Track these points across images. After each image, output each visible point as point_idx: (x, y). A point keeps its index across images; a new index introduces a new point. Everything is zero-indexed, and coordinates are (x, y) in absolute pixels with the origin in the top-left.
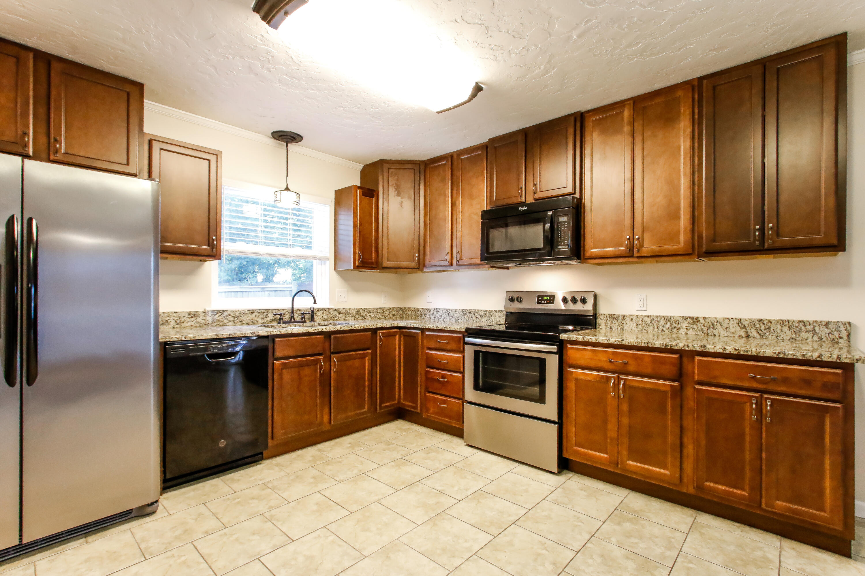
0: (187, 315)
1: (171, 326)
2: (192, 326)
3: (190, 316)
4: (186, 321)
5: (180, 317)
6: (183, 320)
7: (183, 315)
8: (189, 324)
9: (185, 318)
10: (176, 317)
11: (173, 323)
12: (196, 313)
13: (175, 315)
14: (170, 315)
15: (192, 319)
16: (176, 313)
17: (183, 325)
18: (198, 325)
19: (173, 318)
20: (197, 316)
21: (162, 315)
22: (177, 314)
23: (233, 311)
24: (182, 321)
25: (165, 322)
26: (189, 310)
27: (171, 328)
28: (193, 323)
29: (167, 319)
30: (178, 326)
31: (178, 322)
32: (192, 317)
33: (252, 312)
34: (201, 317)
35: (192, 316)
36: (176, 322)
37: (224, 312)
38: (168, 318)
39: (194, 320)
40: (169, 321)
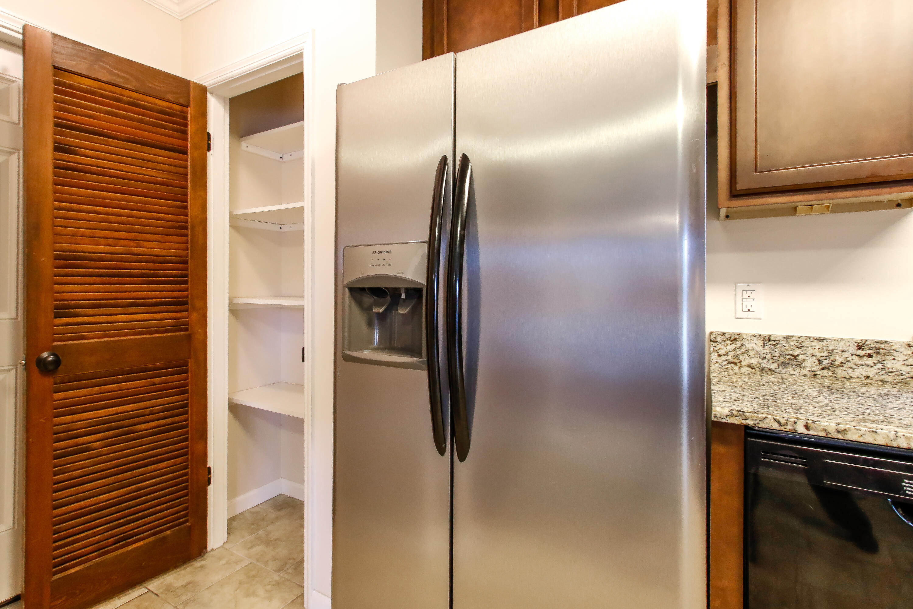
0: (853, 349)
1: (805, 372)
2: (868, 377)
3: (860, 352)
4: (850, 364)
5: (830, 353)
6: (840, 360)
7: (841, 346)
8: (859, 372)
9: (846, 355)
10: (820, 350)
11: (811, 363)
12: (882, 346)
13: (817, 345)
14: (804, 344)
15: (870, 361)
16: (822, 340)
17: (840, 373)
18: (888, 378)
19: (812, 351)
20: (885, 354)
21: (783, 343)
22: (824, 343)
24: (837, 363)
25: (790, 360)
26: (859, 336)
27: (805, 375)
28: (871, 372)
29: (795, 354)
30: (825, 373)
31: (826, 362)
32: (870, 356)
34: (901, 358)
35: (869, 352)
36: (820, 362)
38: (797, 352)
39: (875, 364)
40: (800, 358)
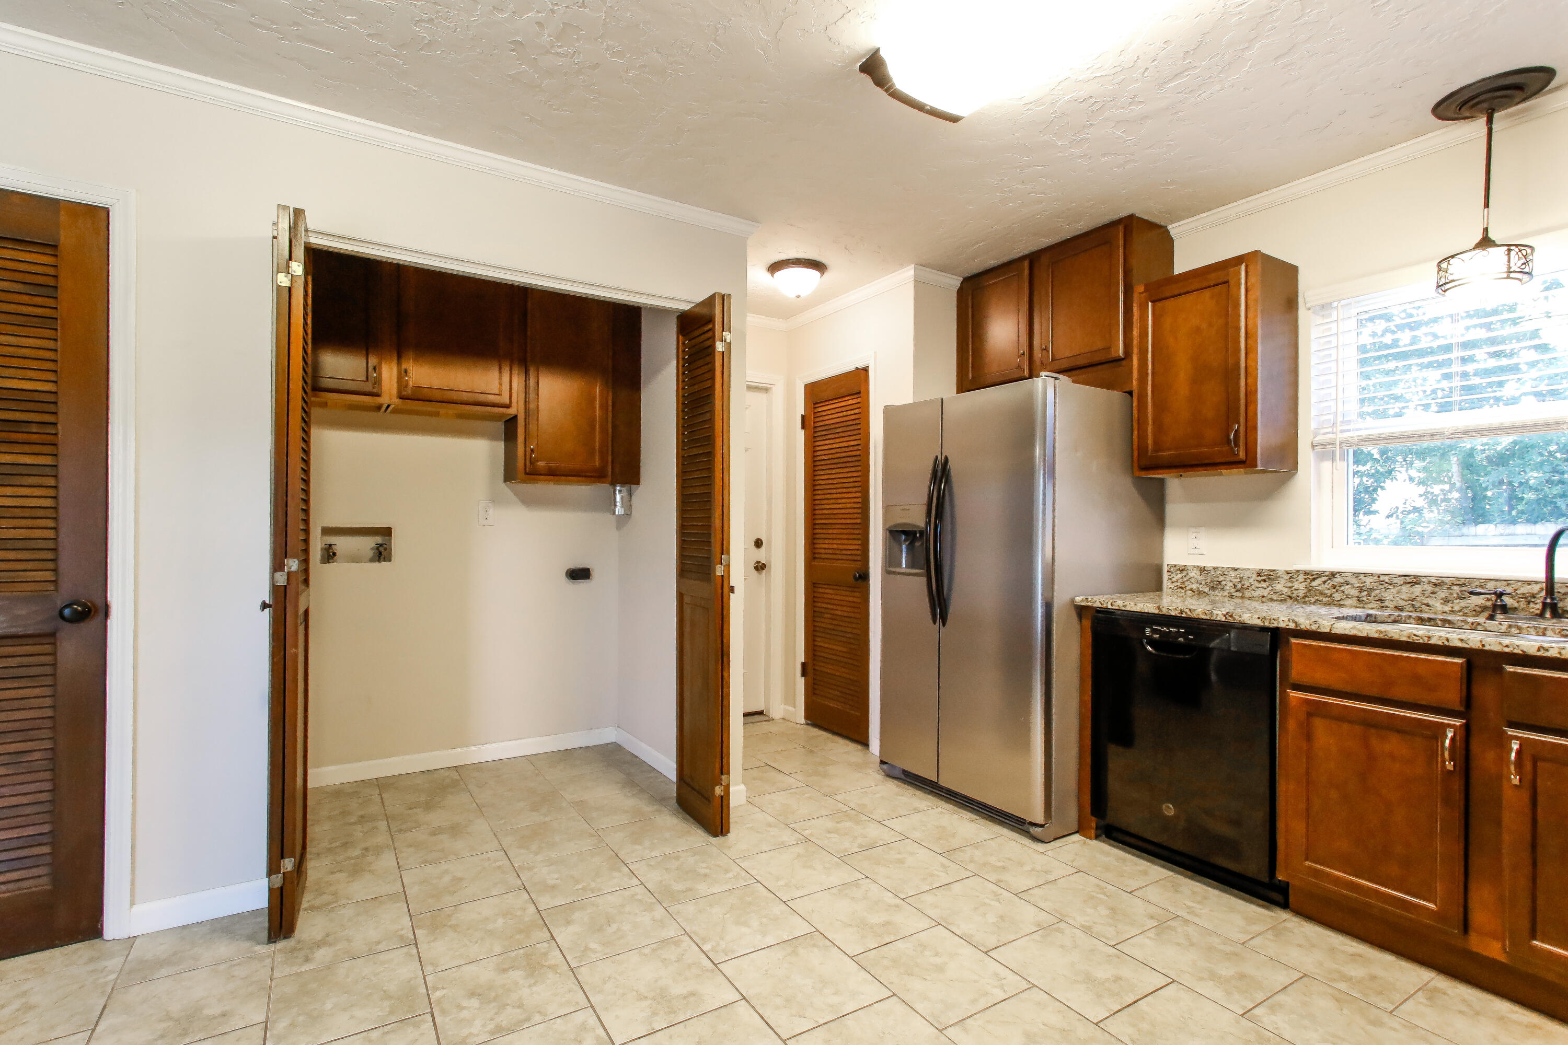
0: (1254, 576)
1: (1226, 593)
2: (1263, 597)
3: (1259, 578)
4: (1253, 587)
5: (1241, 578)
6: (1247, 584)
7: (1248, 574)
8: (1259, 593)
9: (1251, 580)
10: (1235, 577)
11: (1229, 587)
12: (1272, 573)
13: (1233, 573)
14: (1226, 573)
15: (1265, 585)
16: (1236, 570)
17: (1247, 594)
18: (1275, 597)
19: (1230, 578)
20: (1273, 580)
21: (1212, 572)
22: (1238, 572)
23: (1356, 575)
24: (1245, 586)
25: (1217, 584)
26: (1258, 567)
27: (1226, 596)
28: (1265, 593)
29: (1220, 580)
30: (1239, 594)
31: (1239, 586)
32: (1265, 581)
33: (1415, 580)
34: (1283, 582)
35: (1264, 578)
36: (1235, 586)
37: (1333, 575)
38: (1221, 578)
39: (1268, 587)
40: (1223, 583)
